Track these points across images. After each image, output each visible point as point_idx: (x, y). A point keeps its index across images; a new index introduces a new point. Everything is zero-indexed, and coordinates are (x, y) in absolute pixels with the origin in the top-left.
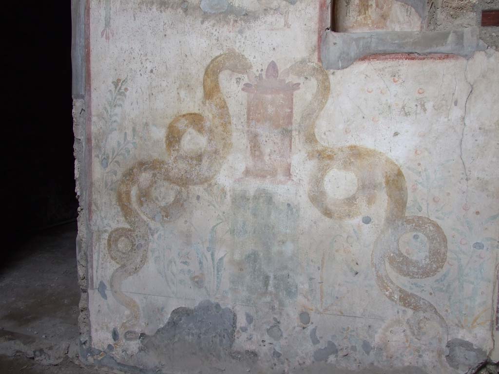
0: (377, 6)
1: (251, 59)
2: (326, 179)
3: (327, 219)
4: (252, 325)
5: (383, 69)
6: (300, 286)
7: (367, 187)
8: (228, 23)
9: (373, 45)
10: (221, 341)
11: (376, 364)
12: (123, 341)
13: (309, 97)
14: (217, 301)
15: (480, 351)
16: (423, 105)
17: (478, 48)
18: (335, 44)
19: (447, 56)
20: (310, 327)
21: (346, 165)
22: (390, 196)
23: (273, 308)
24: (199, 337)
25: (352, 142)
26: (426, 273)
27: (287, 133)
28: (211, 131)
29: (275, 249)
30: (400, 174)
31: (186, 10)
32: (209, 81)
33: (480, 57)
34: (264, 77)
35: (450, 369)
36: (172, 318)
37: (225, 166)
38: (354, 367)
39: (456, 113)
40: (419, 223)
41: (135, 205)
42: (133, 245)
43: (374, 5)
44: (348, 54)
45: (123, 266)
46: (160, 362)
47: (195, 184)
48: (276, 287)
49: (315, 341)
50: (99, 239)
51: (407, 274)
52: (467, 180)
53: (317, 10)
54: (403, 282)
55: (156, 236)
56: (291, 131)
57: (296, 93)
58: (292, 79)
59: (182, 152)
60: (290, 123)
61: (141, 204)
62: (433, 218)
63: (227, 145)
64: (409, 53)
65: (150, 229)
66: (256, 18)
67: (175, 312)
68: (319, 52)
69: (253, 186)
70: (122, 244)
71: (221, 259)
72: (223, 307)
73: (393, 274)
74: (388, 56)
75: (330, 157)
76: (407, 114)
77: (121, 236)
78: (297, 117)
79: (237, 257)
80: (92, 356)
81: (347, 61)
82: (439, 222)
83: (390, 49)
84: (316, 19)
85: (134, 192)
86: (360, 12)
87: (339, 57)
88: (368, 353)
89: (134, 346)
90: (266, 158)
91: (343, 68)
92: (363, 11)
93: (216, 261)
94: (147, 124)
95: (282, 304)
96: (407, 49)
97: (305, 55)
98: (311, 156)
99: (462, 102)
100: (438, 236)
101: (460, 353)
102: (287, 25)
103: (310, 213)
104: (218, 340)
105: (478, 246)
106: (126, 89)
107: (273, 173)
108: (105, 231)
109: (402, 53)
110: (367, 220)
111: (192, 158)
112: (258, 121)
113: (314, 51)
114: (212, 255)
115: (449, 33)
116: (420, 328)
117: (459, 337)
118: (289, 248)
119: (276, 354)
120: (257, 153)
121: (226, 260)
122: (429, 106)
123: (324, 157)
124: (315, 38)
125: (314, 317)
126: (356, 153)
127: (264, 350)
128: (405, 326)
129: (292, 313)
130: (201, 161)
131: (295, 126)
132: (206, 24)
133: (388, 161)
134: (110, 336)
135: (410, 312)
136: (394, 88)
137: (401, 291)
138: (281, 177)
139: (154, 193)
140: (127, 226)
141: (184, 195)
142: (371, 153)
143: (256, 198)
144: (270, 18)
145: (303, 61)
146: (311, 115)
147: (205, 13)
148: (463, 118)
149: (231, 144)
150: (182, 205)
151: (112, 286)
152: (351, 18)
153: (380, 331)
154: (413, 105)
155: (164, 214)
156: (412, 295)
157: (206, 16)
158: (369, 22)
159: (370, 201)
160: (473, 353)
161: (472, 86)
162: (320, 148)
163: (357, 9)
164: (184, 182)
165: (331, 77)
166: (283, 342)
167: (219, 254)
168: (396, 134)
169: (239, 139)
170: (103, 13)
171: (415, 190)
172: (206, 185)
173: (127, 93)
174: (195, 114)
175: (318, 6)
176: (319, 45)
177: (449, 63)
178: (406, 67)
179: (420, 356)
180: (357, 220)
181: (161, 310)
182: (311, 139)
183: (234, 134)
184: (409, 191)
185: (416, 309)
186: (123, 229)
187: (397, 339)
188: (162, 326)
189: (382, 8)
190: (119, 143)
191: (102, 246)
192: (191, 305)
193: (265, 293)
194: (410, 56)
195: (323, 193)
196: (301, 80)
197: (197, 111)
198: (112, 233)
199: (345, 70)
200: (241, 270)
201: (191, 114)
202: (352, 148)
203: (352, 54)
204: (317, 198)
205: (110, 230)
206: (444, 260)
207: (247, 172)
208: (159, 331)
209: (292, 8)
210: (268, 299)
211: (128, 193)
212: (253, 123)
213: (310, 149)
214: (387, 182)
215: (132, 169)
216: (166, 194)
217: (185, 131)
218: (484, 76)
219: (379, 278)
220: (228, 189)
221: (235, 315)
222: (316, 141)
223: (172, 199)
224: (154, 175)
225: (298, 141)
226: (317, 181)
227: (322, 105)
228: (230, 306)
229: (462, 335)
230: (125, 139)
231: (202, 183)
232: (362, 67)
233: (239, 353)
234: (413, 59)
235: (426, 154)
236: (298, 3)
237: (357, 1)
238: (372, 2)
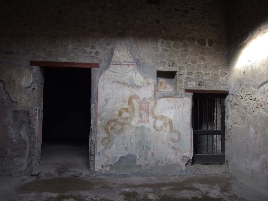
1: (140, 96)
2: (157, 123)
3: (157, 131)
4: (140, 158)
5: (167, 100)
6: (151, 147)
7: (165, 124)
8: (134, 88)
9: (165, 95)
10: (133, 163)
11: (168, 163)
12: (105, 168)
13: (152, 105)
14: (132, 153)
15: (188, 157)
16: (175, 107)
17: (185, 97)
18: (158, 94)
19: (179, 98)
20: (154, 157)
21: (161, 120)
22: (170, 126)
23: (145, 153)
24: (127, 163)
25: (162, 115)
26: (177, 142)
27: (148, 113)
28: (130, 112)
29: (146, 139)
30: (171, 121)
31: (124, 84)
32: (130, 101)
33: (185, 98)
34: (143, 100)
35: (183, 162)
36: (119, 159)
37: (133, 120)
38: (164, 165)
39: (181, 109)
40: (176, 131)
41: (110, 131)
42: (109, 141)
45: (106, 147)
46: (116, 172)
47: (126, 125)
48: (146, 148)
49: (155, 160)
50: (99, 140)
51: (173, 142)
52: (184, 122)
54: (173, 144)
55: (115, 138)
56: (149, 112)
57: (150, 104)
58: (149, 101)
59: (123, 117)
60: (148, 110)
61: (111, 130)
62: (178, 130)
63: (134, 115)
65: (114, 137)
66: (141, 88)
67: (121, 157)
68: (155, 96)
69: (140, 125)
70: (106, 141)
71: (133, 143)
72: (133, 155)
73: (171, 142)
75: (157, 118)
76: (172, 109)
77: (105, 139)
78: (150, 109)
79: (137, 142)
80: (95, 173)
81: (160, 98)
82: (179, 131)
83: (169, 96)
84: (154, 89)
85: (110, 127)
86: (160, 86)
88: (167, 161)
89: (108, 169)
90: (143, 118)
91: (160, 99)
93: (131, 143)
94: (113, 110)
95: (147, 152)
96: (172, 96)
97: (151, 96)
98: (153, 118)
99: (182, 107)
100: (179, 134)
101: (184, 158)
102: (148, 90)
103: (153, 130)
104: (132, 163)
105: (187, 135)
106: (108, 102)
107: (145, 122)
108: (101, 138)
110: (165, 131)
111: (125, 119)
112: (141, 110)
113: (153, 95)
114: (130, 142)
115: (179, 93)
116: (177, 154)
117: (184, 155)
118: (149, 139)
119: (146, 165)
120: (141, 117)
121: (134, 143)
122: (176, 107)
123: (156, 118)
124: (154, 93)
125: (155, 154)
126: (163, 117)
127: (143, 164)
128: (174, 154)
129: (150, 154)
130: (127, 119)
131: (149, 111)
132: (129, 88)
133: (169, 118)
134: (101, 167)
135: (175, 151)
136: (170, 103)
137: (173, 146)
138: (147, 123)
139: (115, 127)
140: (107, 136)
141: (123, 128)
142: (166, 117)
143: (141, 127)
144: (144, 88)
145: (151, 97)
146: (153, 109)
147: (129, 85)
148: (183, 110)
149: (135, 115)
150: (123, 130)
151: (102, 153)
153: (169, 156)
154: (173, 107)
155: (118, 132)
156: (175, 147)
157: (129, 86)
158: (162, 88)
159: (166, 127)
160: (187, 158)
161: (184, 103)
162: (155, 116)
164: (123, 124)
165: (157, 101)
166: (148, 161)
167: (132, 141)
168: (170, 113)
169: (137, 114)
170: (102, 83)
171: (174, 124)
172: (129, 125)
173: (108, 103)
174: (126, 108)
175: (154, 86)
177: (179, 99)
178: (172, 100)
179: (177, 160)
180: (163, 131)
181: (116, 158)
182: (153, 114)
183: (136, 113)
184: (173, 125)
185: (176, 150)
186: (106, 137)
187: (172, 157)
188: (116, 162)
189: (165, 85)
190: (106, 115)
191: (100, 142)
192: (125, 155)
193: (143, 150)
194: (172, 97)
195: (156, 126)
196: (151, 101)
197: (127, 108)
198: (103, 138)
199: (160, 100)
200: (138, 145)
201: (125, 108)
202: (162, 116)
203: (161, 96)
204: (155, 127)
205: (102, 137)
206: (181, 139)
207: (139, 122)
208: (115, 163)
209: (149, 86)
210: (144, 151)
211: (108, 128)
212: (140, 110)
213: (153, 116)
214: (169, 123)
215: (109, 122)
216: (118, 127)
217: (124, 112)
218: (186, 102)
219: (168, 144)
220: (134, 126)
221: (136, 156)
222: (154, 115)
223: (120, 129)
224: (115, 123)
225: (150, 114)
226: (155, 123)
227: (155, 107)
228: (135, 154)
229: (185, 154)
230: (107, 114)
231: (128, 124)
232: (163, 99)
233: (137, 166)
234: (173, 98)
235: (176, 117)
236: (150, 85)
237: (160, 83)
238: (163, 84)
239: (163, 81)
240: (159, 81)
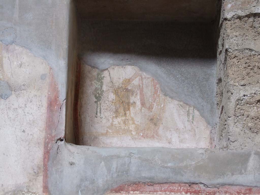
0: (143, 104)
9: (133, 169)
18: (72, 164)
43: (138, 103)
44: (93, 182)
53: (44, 110)
64: (191, 184)
68: (46, 176)
74: (157, 187)
81: (91, 193)
84: (41, 124)
86: (117, 111)
87: (79, 186)
92: (121, 111)
96: (188, 177)
109: (180, 183)
113: (37, 174)
124: (39, 154)
145: (17, 191)
152: (104, 121)
158: (132, 127)
163: (113, 107)
175: (45, 103)
176: (45, 165)
189: (150, 108)
194: (192, 188)
203: (100, 182)
209: (2, 104)
236: (13, 97)
237: (112, 96)
238: (136, 99)
239: (136, 82)
240: (106, 80)
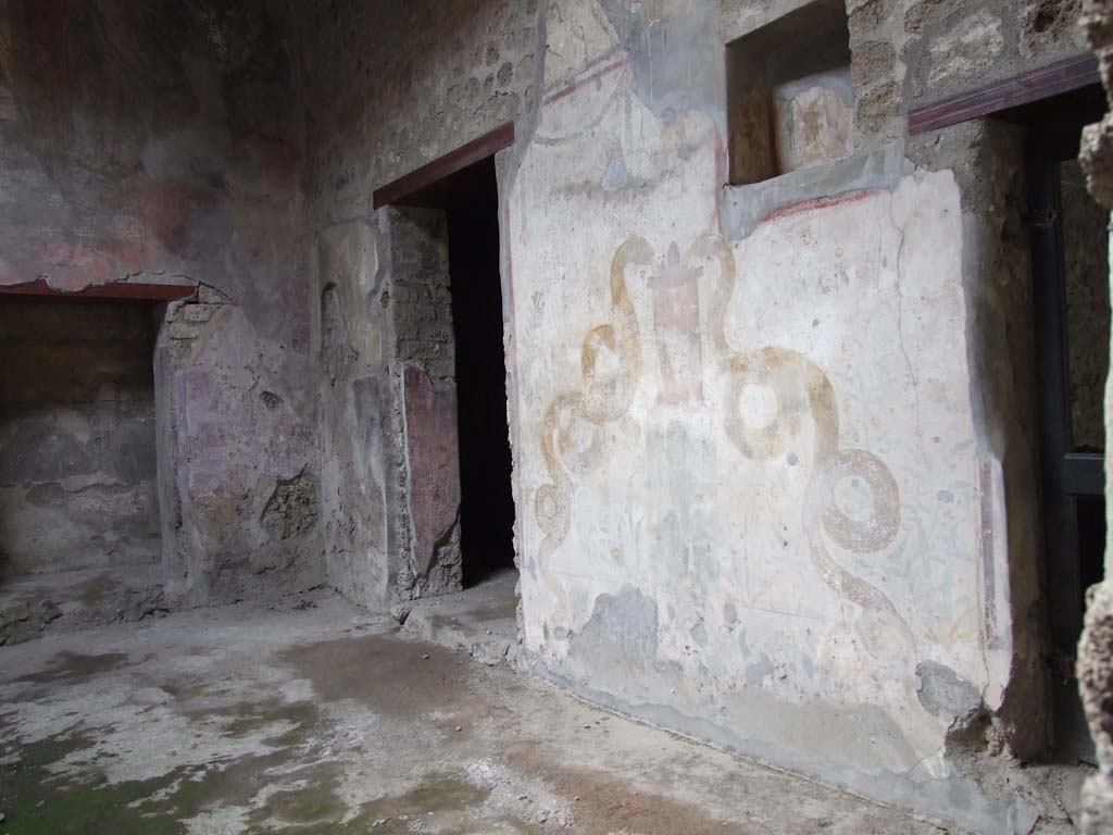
0: (829, 124)
1: (653, 243)
2: (742, 400)
3: (746, 461)
4: (674, 622)
5: (791, 229)
6: (724, 565)
7: (788, 407)
8: (627, 201)
9: (775, 196)
10: (644, 644)
11: (822, 695)
12: (553, 640)
13: (714, 284)
14: (637, 585)
15: (967, 685)
16: (844, 274)
17: (904, 173)
18: (735, 204)
19: (864, 193)
20: (738, 628)
21: (763, 377)
22: (817, 420)
23: (694, 596)
24: (623, 638)
25: (767, 343)
26: (875, 544)
27: (695, 338)
28: (622, 346)
29: (693, 507)
30: (826, 384)
31: (589, 194)
32: (615, 282)
33: (907, 184)
34: (666, 264)
35: (927, 715)
36: (596, 608)
37: (638, 393)
38: (795, 699)
39: (887, 277)
40: (858, 461)
41: (557, 454)
42: (557, 507)
43: (825, 124)
44: (750, 216)
45: (549, 536)
46: (586, 673)
47: (611, 420)
48: (697, 564)
49: (746, 653)
50: (527, 501)
51: (848, 545)
52: (915, 384)
54: (843, 557)
55: (577, 493)
56: (700, 335)
57: (701, 281)
58: (695, 262)
59: (597, 379)
60: (697, 324)
61: (562, 451)
62: (875, 452)
63: (638, 364)
64: (819, 198)
65: (571, 484)
66: (653, 187)
67: (599, 600)
68: (720, 219)
69: (666, 416)
70: (547, 508)
71: (639, 523)
72: (644, 594)
73: (831, 546)
75: (744, 368)
76: (825, 290)
77: (546, 495)
78: (703, 316)
79: (655, 521)
80: (527, 659)
81: (750, 226)
82: (884, 458)
85: (556, 435)
86: (808, 139)
87: (741, 222)
88: (811, 676)
89: (563, 647)
90: (677, 376)
91: (747, 235)
92: (811, 136)
93: (635, 526)
94: (563, 346)
95: (704, 592)
96: (817, 193)
97: (705, 226)
98: (722, 370)
99: (892, 258)
100: (886, 483)
101: (936, 685)
102: (684, 190)
103: (728, 452)
104: (640, 642)
105: (945, 496)
106: (543, 304)
107: (685, 397)
108: (532, 490)
109: (810, 201)
110: (793, 460)
111: (606, 385)
112: (665, 326)
113: (713, 219)
114: (630, 518)
115: (866, 157)
116: (874, 638)
117: (933, 658)
118: (708, 505)
119: (703, 669)
120: (668, 371)
121: (644, 523)
122: (851, 273)
123: (736, 366)
124: (712, 201)
125: (742, 613)
126: (773, 357)
127: (689, 662)
128: (854, 635)
129: (716, 604)
130: (614, 388)
131: (702, 328)
132: (608, 206)
133: (812, 366)
134: (541, 632)
135: (858, 610)
136: (808, 254)
137: (844, 573)
138: (693, 402)
139: (574, 436)
140: (551, 482)
141: (601, 438)
142: (790, 356)
143: (670, 434)
144: (667, 185)
145: (704, 236)
146: (718, 309)
147: (606, 193)
148: (897, 285)
149: (642, 361)
150: (599, 450)
151: (540, 564)
152: (798, 150)
153: (822, 639)
154: (831, 275)
155: (583, 463)
156: (860, 581)
157: (607, 196)
159: (794, 430)
160: (958, 691)
161: (902, 232)
162: (731, 356)
163: (804, 136)
164: (599, 418)
165: (735, 251)
166: (708, 650)
167: (638, 516)
168: (816, 323)
169: (649, 354)
170: (520, 214)
171: (847, 407)
172: (621, 420)
173: (544, 309)
174: (606, 326)
175: (713, 155)
176: (718, 210)
177: (868, 203)
178: (817, 219)
179: (879, 687)
180: (780, 461)
181: (584, 597)
182: (721, 344)
183: (644, 347)
184: (840, 410)
185: (866, 604)
186: (548, 485)
187: (845, 655)
188: (587, 620)
189: (836, 126)
190: (540, 373)
191: (530, 510)
192: (614, 592)
193: (684, 574)
194: (820, 202)
195: (740, 422)
196: (702, 262)
197: (608, 323)
198: (539, 490)
199: (751, 237)
200: (659, 539)
201: (602, 327)
202: (768, 350)
203: (754, 214)
204: (734, 429)
205: (536, 487)
206: (896, 522)
207: (660, 399)
208: (585, 627)
209: (686, 166)
210: (688, 582)
211: (550, 436)
212: (660, 329)
213: (722, 359)
214: (812, 398)
215: (552, 406)
216: (584, 435)
217: (598, 350)
218: (916, 214)
219: (814, 550)
220: (641, 424)
221: (656, 607)
222: (727, 346)
223: (589, 443)
224: (573, 412)
225: (708, 345)
226: (733, 404)
227: (729, 292)
228: (651, 593)
229: (936, 654)
230: (546, 367)
231: (617, 418)
232: (767, 229)
233: (663, 664)
234: (824, 206)
235: (856, 347)
236: (693, 158)
237: (802, 124)
238: (822, 121)
239: (820, 103)
240: (795, 110)
